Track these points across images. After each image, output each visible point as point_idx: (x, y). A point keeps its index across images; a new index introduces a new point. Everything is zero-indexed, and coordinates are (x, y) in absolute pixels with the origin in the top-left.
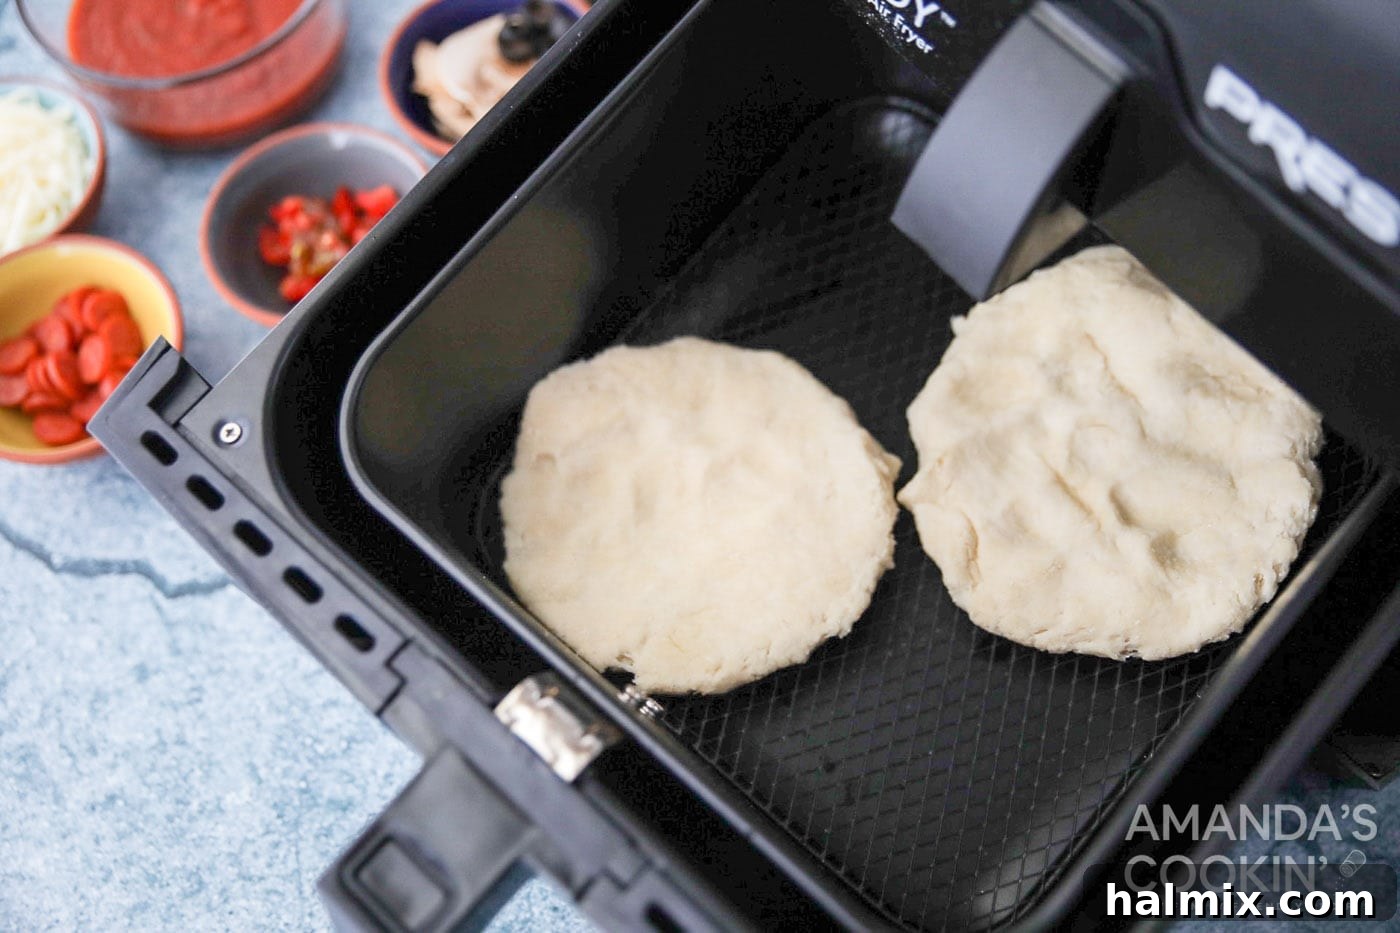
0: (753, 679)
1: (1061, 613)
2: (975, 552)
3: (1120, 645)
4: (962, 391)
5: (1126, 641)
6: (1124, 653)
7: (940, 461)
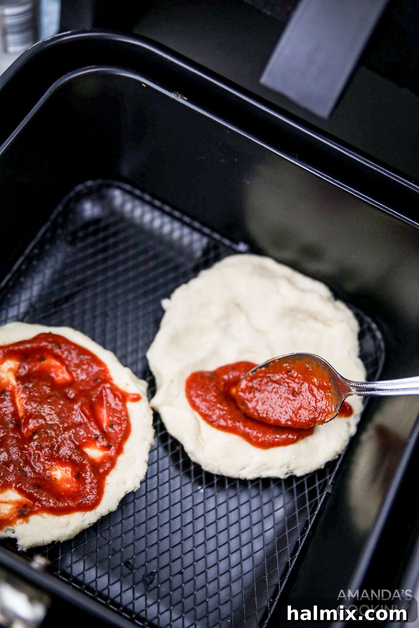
0: (88, 526)
1: (252, 457)
2: (199, 430)
3: (285, 470)
4: (175, 339)
5: (288, 467)
6: (287, 474)
7: (172, 381)
